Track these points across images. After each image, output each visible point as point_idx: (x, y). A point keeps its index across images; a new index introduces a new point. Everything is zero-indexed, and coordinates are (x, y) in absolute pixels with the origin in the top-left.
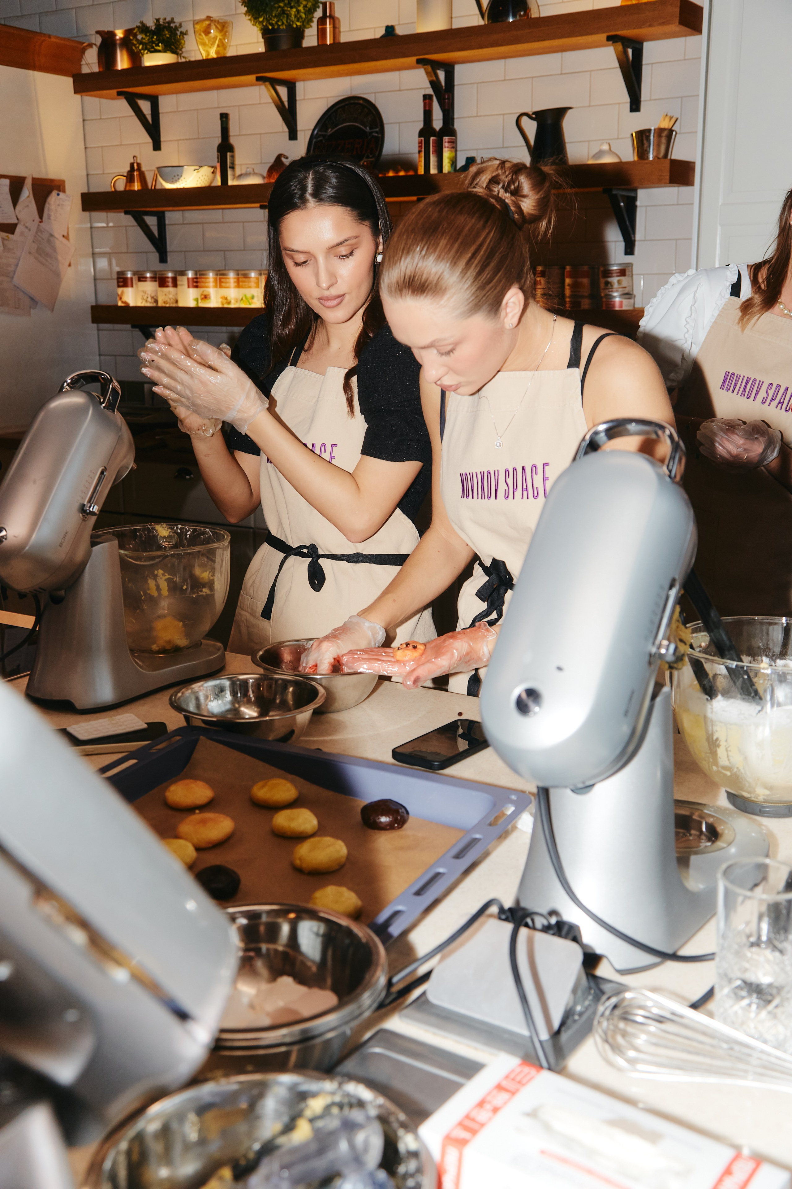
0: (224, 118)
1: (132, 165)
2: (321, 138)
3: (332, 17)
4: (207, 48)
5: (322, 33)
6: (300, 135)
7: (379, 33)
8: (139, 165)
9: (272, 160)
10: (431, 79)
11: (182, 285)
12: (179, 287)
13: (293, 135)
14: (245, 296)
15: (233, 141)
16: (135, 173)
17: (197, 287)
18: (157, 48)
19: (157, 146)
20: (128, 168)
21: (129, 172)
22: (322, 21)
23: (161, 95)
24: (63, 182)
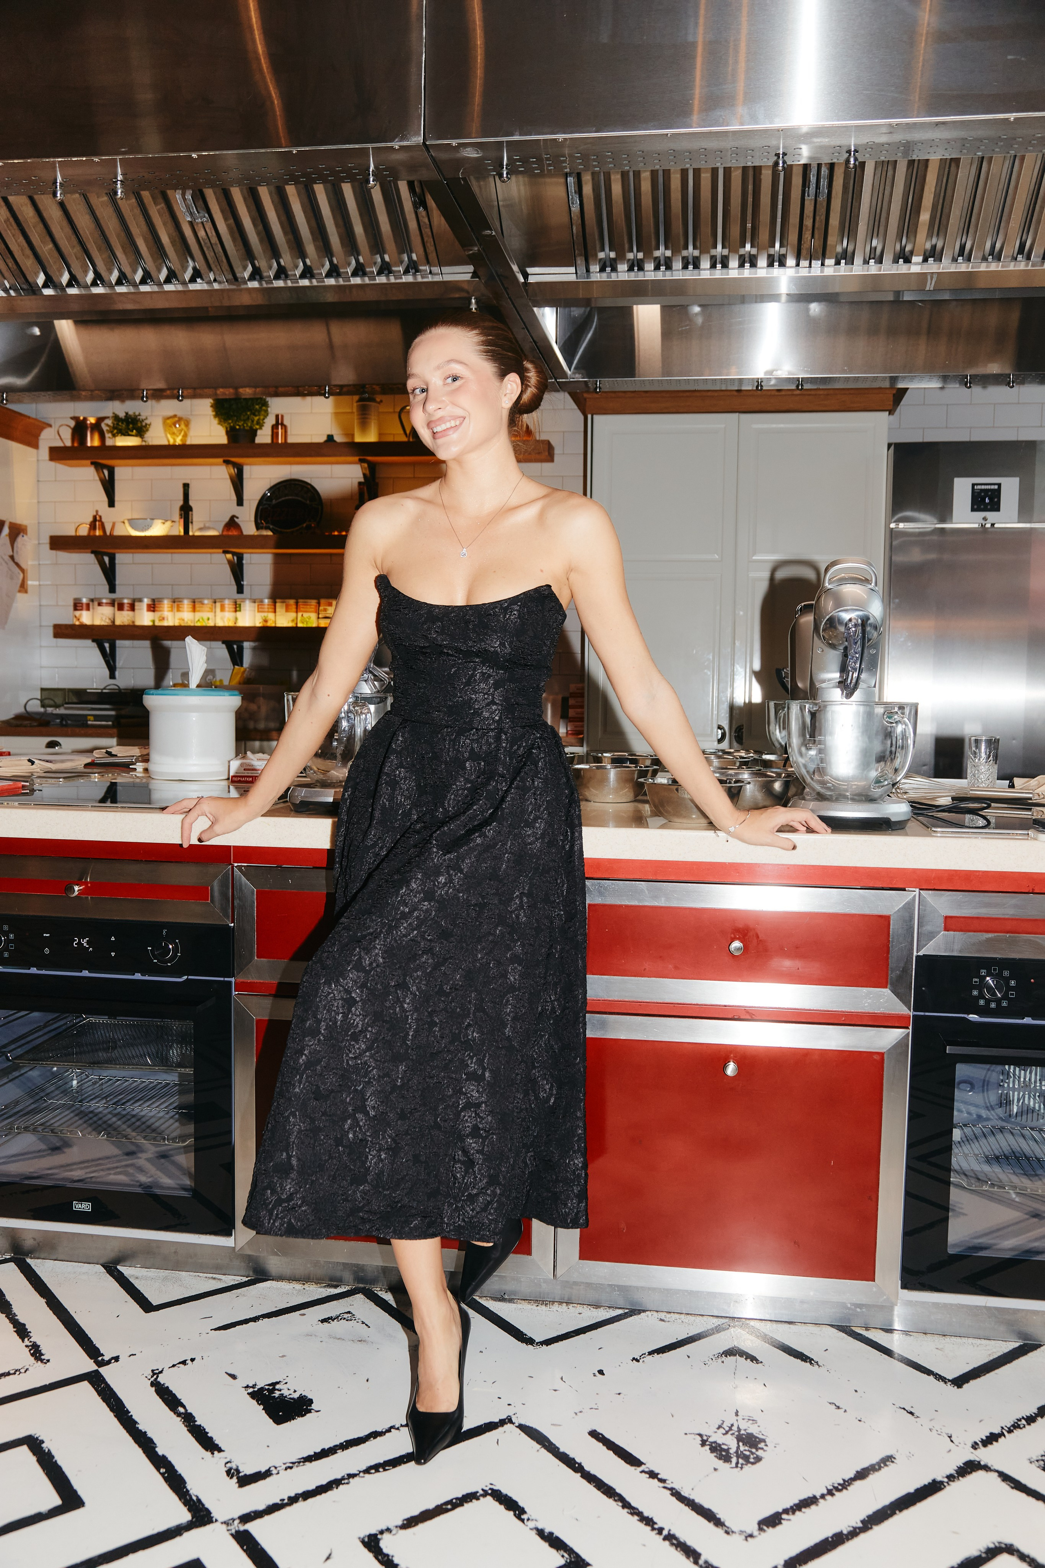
0: (186, 486)
1: (95, 517)
2: (266, 506)
3: (282, 424)
4: (175, 437)
5: (274, 435)
6: (245, 503)
7: (322, 439)
8: (100, 517)
9: (227, 519)
10: (364, 472)
11: (140, 609)
12: (136, 611)
13: (240, 502)
14: (202, 618)
15: (191, 503)
16: (97, 523)
17: (154, 611)
18: (130, 433)
19: (111, 504)
20: (91, 519)
21: (91, 522)
22: (275, 427)
23: (117, 466)
24: (26, 526)
